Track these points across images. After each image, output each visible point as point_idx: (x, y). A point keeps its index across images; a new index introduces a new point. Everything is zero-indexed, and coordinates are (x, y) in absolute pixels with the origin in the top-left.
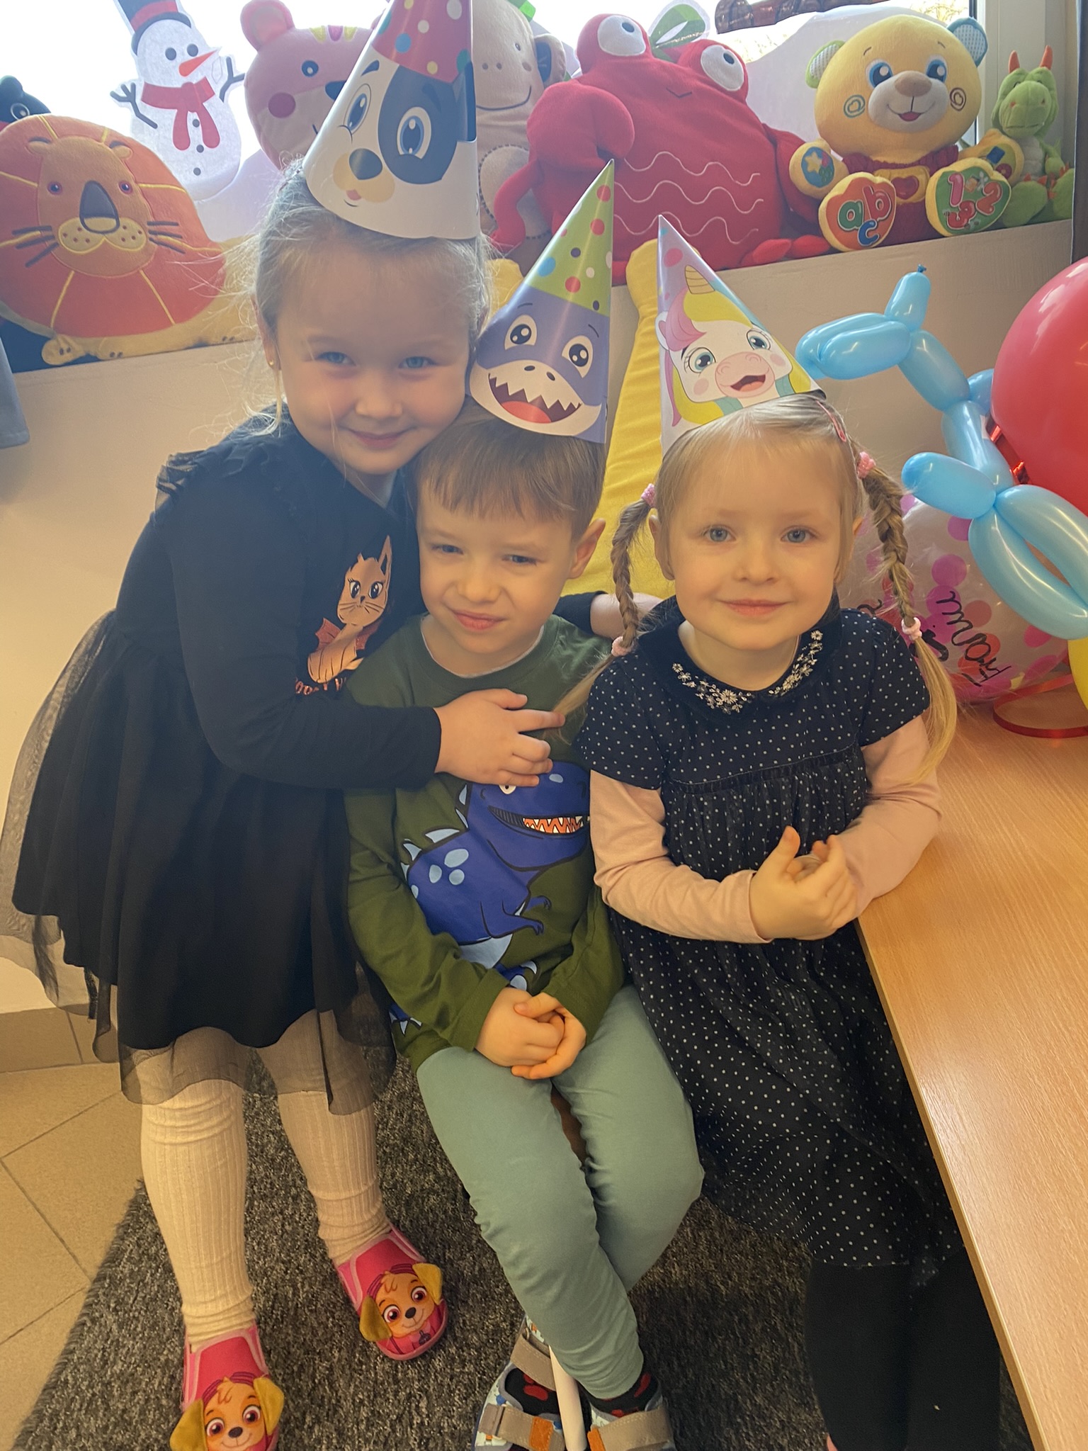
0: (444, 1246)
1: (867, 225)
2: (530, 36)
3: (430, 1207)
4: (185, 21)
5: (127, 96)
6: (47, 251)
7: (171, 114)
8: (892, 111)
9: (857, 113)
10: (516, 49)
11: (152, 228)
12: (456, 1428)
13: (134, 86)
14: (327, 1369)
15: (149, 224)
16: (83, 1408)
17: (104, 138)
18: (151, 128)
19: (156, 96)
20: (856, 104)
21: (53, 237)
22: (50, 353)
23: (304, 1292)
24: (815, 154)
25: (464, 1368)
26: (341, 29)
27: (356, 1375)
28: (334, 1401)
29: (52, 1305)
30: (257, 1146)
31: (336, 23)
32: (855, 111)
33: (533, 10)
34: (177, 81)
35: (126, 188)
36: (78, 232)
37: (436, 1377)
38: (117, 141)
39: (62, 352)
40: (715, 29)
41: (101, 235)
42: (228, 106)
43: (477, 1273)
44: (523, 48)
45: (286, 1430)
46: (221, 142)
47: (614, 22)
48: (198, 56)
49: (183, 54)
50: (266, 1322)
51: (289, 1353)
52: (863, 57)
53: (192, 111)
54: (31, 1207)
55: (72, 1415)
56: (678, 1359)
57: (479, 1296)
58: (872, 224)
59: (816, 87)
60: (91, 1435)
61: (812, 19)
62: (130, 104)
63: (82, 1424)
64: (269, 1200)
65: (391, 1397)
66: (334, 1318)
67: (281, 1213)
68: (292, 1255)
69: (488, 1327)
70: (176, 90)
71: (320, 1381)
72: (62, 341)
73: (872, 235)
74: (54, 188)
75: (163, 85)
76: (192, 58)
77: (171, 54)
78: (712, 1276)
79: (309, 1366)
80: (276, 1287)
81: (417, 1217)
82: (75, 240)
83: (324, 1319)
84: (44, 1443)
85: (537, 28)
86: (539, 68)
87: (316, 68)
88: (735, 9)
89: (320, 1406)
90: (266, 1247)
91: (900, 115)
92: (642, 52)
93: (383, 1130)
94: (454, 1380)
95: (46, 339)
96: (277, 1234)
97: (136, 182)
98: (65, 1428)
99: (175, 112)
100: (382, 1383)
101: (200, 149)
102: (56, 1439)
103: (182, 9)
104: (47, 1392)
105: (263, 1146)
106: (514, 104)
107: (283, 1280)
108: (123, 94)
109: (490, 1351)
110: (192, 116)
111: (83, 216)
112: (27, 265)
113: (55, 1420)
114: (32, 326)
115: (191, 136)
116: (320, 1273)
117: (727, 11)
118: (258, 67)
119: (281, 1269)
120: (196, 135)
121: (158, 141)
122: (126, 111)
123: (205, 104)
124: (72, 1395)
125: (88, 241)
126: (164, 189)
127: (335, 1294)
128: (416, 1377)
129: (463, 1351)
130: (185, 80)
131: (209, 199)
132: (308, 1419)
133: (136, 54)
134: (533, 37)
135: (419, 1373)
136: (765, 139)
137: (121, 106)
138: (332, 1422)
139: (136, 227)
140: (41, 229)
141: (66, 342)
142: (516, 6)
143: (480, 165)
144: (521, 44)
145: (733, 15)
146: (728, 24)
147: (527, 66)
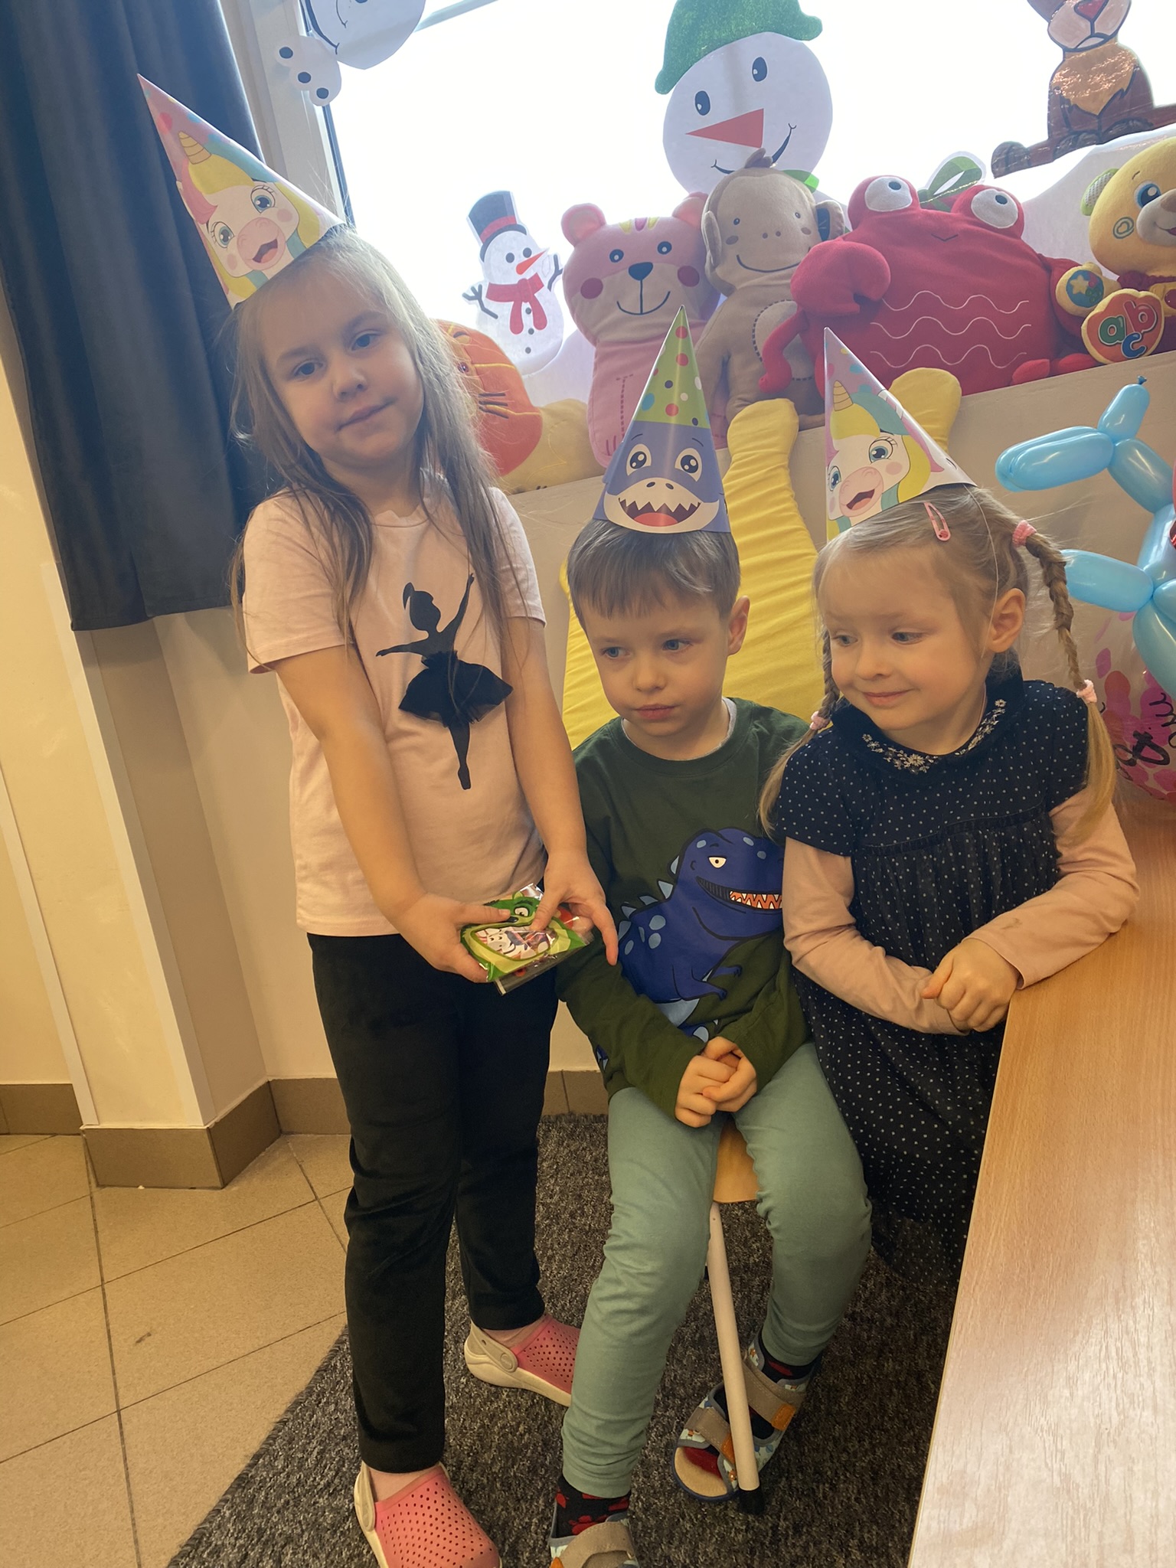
1: (1131, 338)
2: (811, 201)
4: (522, 230)
5: (478, 296)
7: (509, 306)
8: (1161, 228)
9: (1127, 233)
10: (795, 217)
11: (482, 399)
12: (646, 1457)
13: (480, 287)
15: (480, 396)
16: (345, 1390)
18: (493, 319)
19: (498, 293)
20: (1125, 225)
24: (1080, 277)
25: (665, 1412)
26: (645, 220)
28: (546, 1418)
29: (337, 1312)
31: (641, 215)
32: (1124, 232)
33: (817, 181)
34: (513, 279)
35: (463, 368)
38: (461, 332)
40: (992, 175)
42: (554, 295)
43: (696, 1339)
44: (803, 216)
45: (501, 1434)
46: (548, 325)
47: (881, 183)
48: (532, 256)
49: (520, 256)
52: (1132, 181)
53: (526, 302)
54: (335, 1239)
55: (335, 1394)
56: (871, 1437)
57: (694, 1358)
58: (1136, 336)
59: (1089, 214)
60: (346, 1410)
61: (1091, 152)
62: (477, 301)
63: (341, 1401)
70: (513, 286)
71: (538, 1403)
73: (1137, 347)
75: (503, 283)
76: (526, 259)
77: (510, 258)
78: (924, 1374)
84: (308, 1413)
86: (819, 230)
87: (621, 254)
88: (1012, 153)
89: (533, 1420)
91: (1168, 231)
92: (907, 206)
97: (472, 363)
98: (327, 1403)
99: (512, 303)
101: (531, 332)
102: (318, 1410)
103: (520, 221)
104: (318, 1373)
106: (792, 264)
108: (472, 294)
110: (525, 306)
113: (321, 1397)
115: (524, 322)
117: (1003, 157)
118: (575, 261)
120: (528, 320)
121: (497, 331)
122: (475, 306)
123: (535, 295)
124: (339, 1379)
126: (495, 367)
129: (668, 1399)
130: (521, 277)
131: (538, 372)
132: (521, 1428)
133: (483, 261)
134: (814, 205)
136: (1039, 268)
137: (470, 304)
138: (541, 1434)
142: (800, 180)
143: (756, 320)
144: (800, 213)
145: (1010, 159)
146: (1004, 168)
147: (806, 231)
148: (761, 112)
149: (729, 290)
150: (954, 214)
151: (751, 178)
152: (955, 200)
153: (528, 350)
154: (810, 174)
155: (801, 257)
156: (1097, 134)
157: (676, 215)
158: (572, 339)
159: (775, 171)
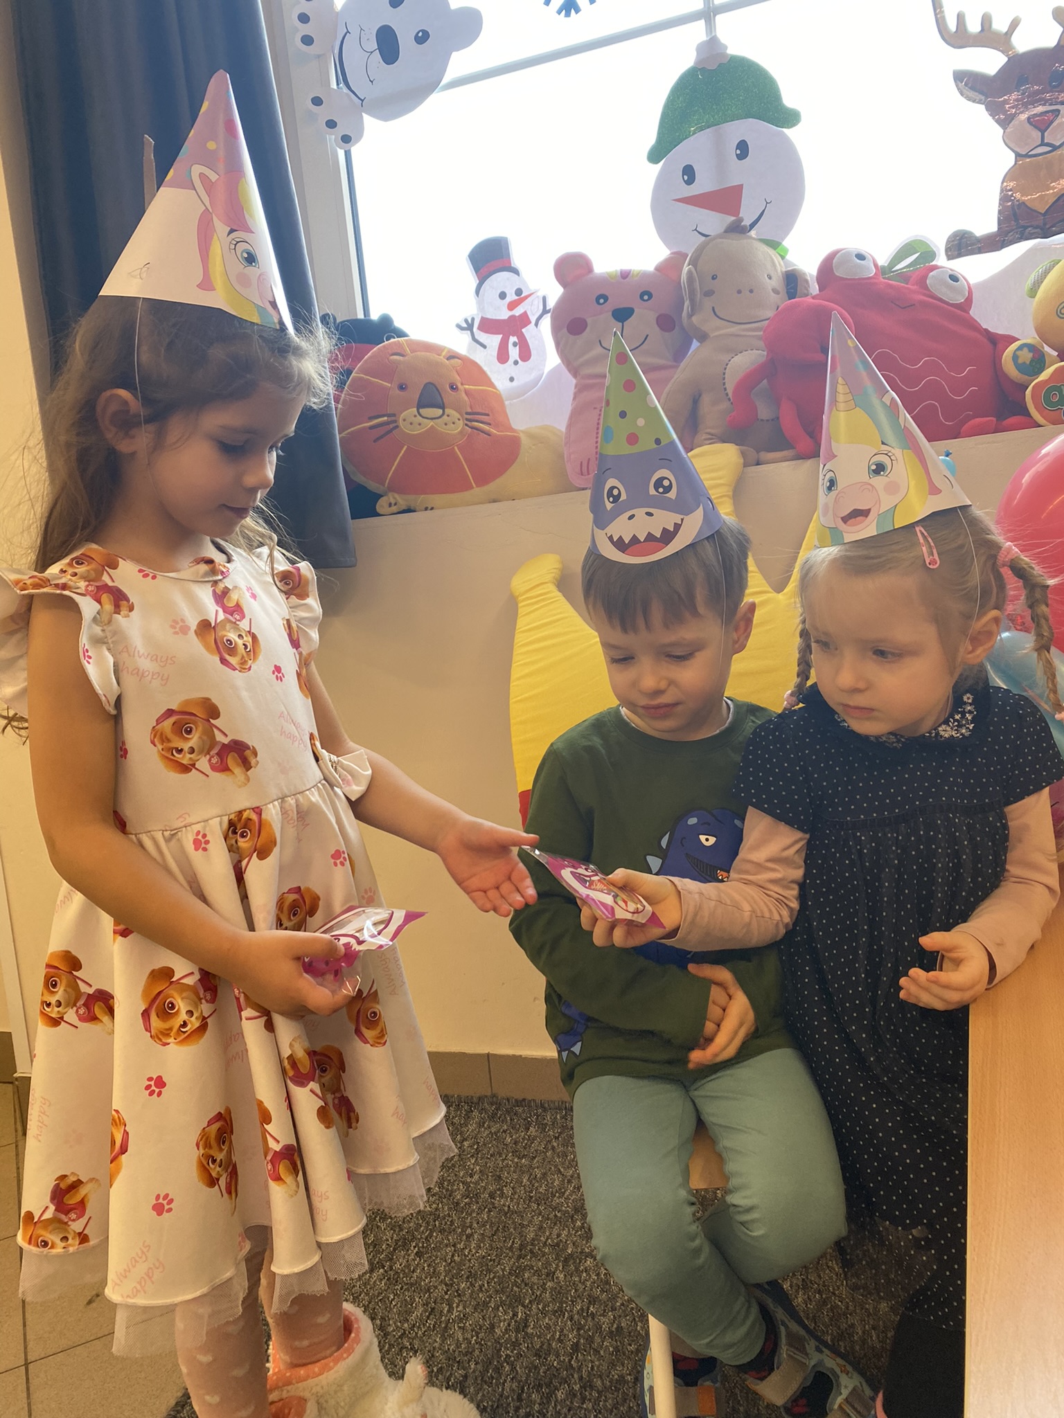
0: (590, 1301)
2: (781, 268)
3: (586, 1268)
4: (516, 272)
5: (470, 327)
6: (391, 431)
7: (497, 339)
10: (767, 278)
11: (468, 417)
13: (473, 319)
14: (462, 1376)
15: (467, 413)
17: (444, 354)
18: (482, 349)
19: (489, 326)
21: (395, 421)
22: (382, 505)
23: (458, 1311)
24: (1026, 350)
26: (630, 271)
27: (486, 1387)
30: (447, 1190)
31: (626, 266)
33: (786, 251)
34: (504, 314)
35: (453, 387)
36: (413, 418)
37: (555, 1405)
38: (453, 356)
39: (390, 505)
41: (429, 421)
42: (541, 331)
44: (774, 278)
46: (532, 358)
47: (848, 254)
48: (523, 296)
49: (512, 295)
50: (419, 1327)
51: (433, 1356)
53: (513, 336)
59: (1034, 297)
62: (469, 332)
64: (446, 1234)
65: (511, 1411)
66: (478, 1337)
67: (454, 1246)
68: (455, 1280)
69: (613, 1376)
70: (503, 321)
72: (391, 497)
74: (402, 387)
75: (494, 318)
76: (517, 298)
77: (503, 296)
79: (447, 1371)
80: (435, 1302)
81: (572, 1274)
82: (411, 424)
83: (469, 1336)
85: (787, 263)
86: (787, 292)
87: (606, 298)
88: (965, 240)
90: (434, 1270)
92: (870, 275)
93: (559, 1197)
94: (572, 1412)
95: (382, 496)
96: (446, 1261)
97: (462, 384)
99: (501, 336)
100: (507, 1398)
101: (516, 363)
103: (514, 264)
105: (452, 1191)
106: (762, 318)
107: (443, 1298)
108: (465, 325)
109: (611, 1396)
110: (513, 339)
111: (420, 406)
112: (375, 441)
114: (373, 486)
115: (510, 354)
116: (475, 1299)
117: (957, 242)
118: (562, 302)
119: (442, 1289)
120: (514, 352)
121: (485, 358)
122: (466, 336)
123: (523, 330)
125: (420, 424)
126: (482, 390)
127: (484, 1319)
128: (538, 1401)
131: (519, 399)
133: (478, 297)
134: (784, 270)
135: (541, 1398)
136: (985, 340)
137: (462, 333)
139: (457, 415)
140: (388, 416)
141: (395, 498)
142: (771, 247)
143: (727, 365)
144: (772, 275)
145: (962, 245)
146: (956, 253)
147: (775, 291)
148: (741, 186)
149: (703, 337)
150: (911, 287)
151: (730, 241)
152: (911, 277)
153: (512, 379)
154: (781, 243)
155: (770, 313)
156: (1041, 229)
157: (658, 269)
158: (554, 371)
159: (751, 237)
